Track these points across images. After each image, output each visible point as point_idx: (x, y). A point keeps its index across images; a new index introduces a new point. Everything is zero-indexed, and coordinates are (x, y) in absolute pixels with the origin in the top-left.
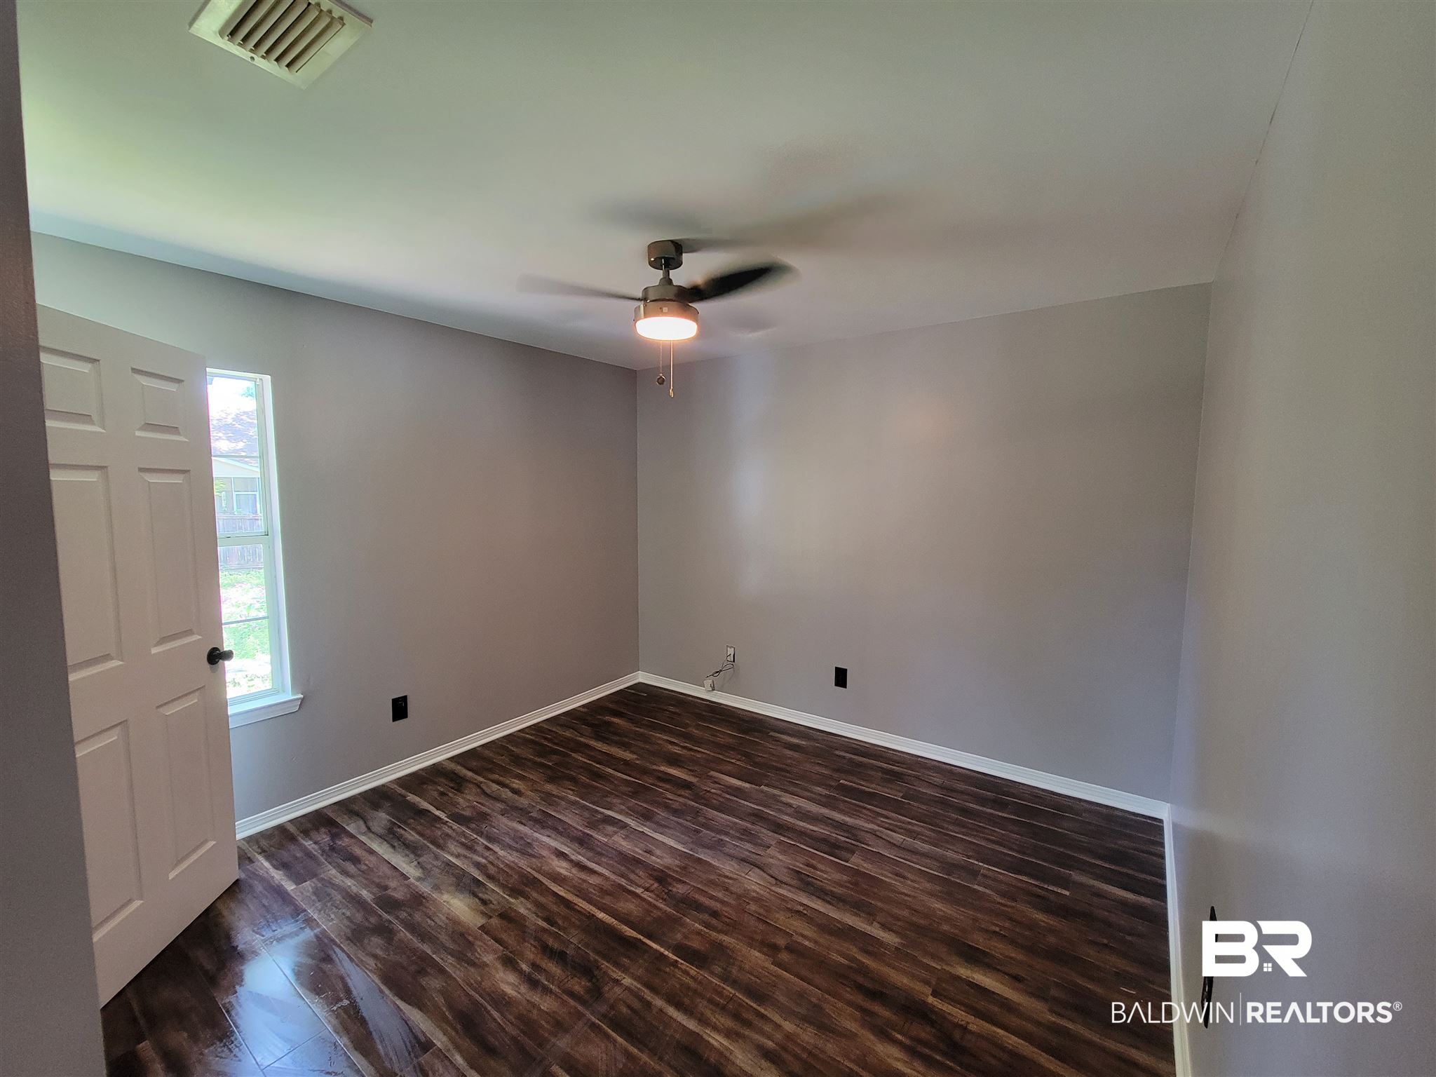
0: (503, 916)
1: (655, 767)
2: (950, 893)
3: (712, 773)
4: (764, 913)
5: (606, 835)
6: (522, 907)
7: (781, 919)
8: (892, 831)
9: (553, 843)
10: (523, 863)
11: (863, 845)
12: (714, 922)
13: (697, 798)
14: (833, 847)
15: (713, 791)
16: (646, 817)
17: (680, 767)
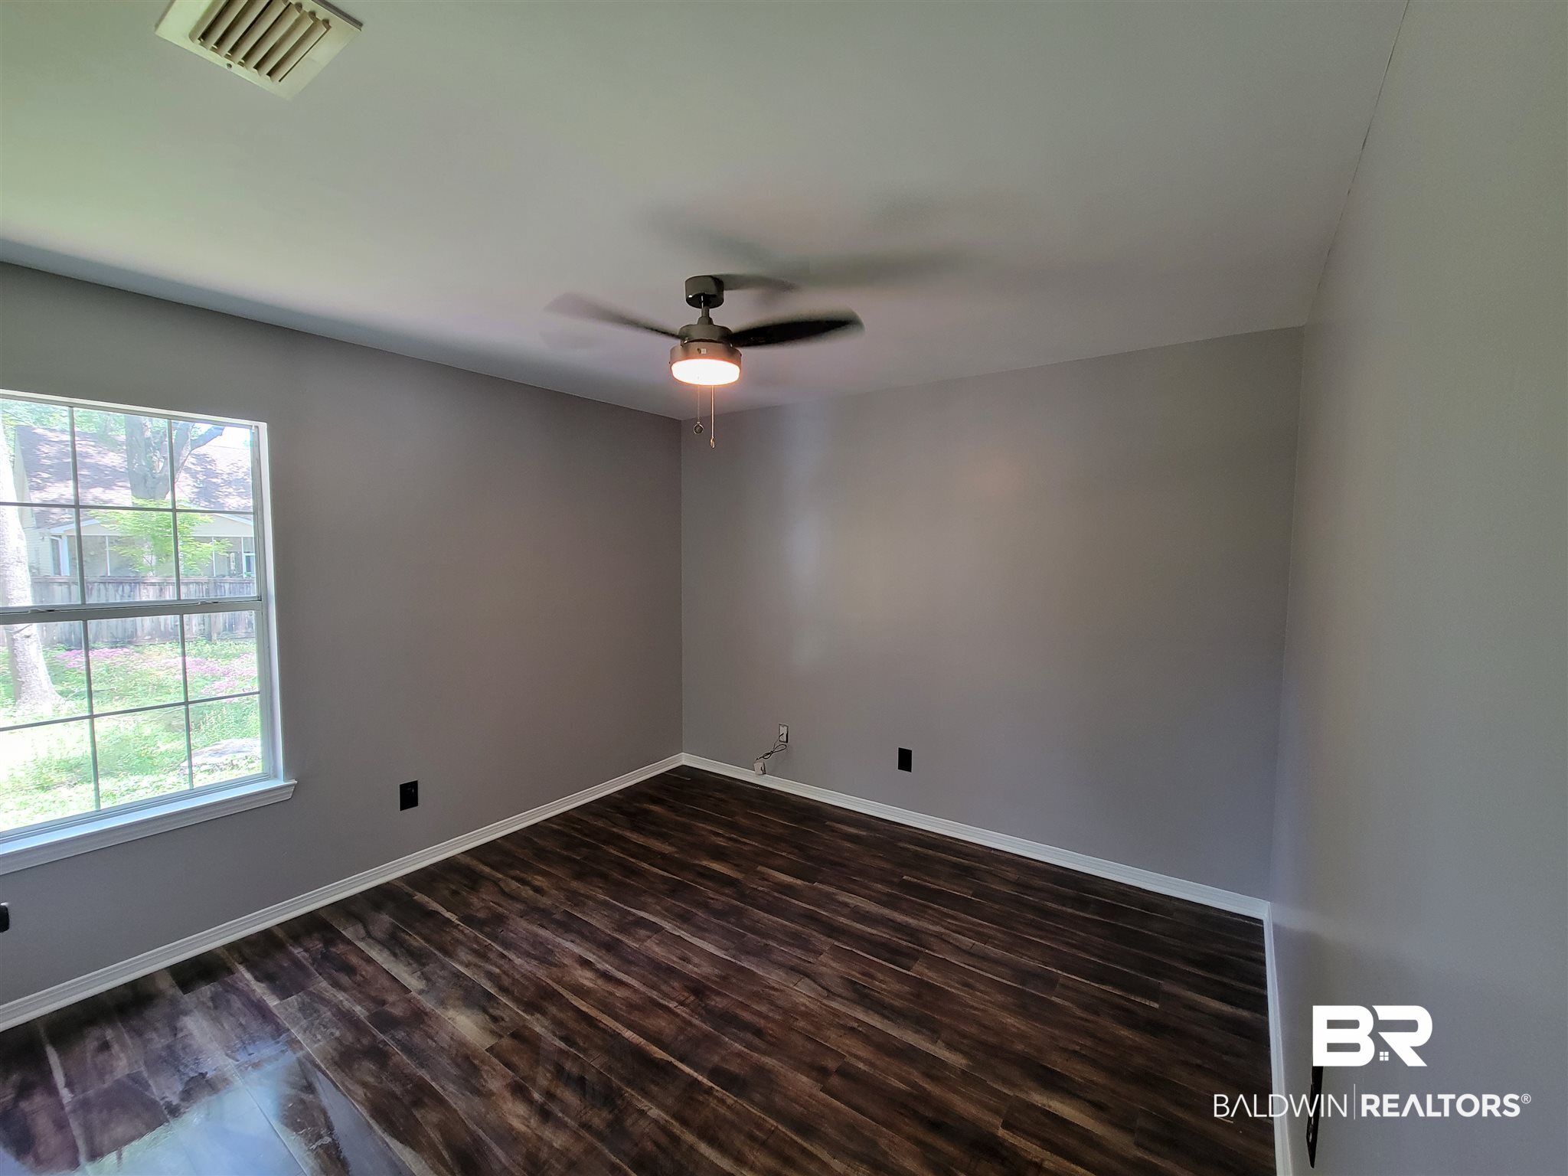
0: (515, 1035)
1: (697, 862)
2: (1024, 1006)
3: (760, 868)
4: (813, 1029)
5: (637, 940)
6: (538, 1026)
7: (834, 1038)
8: (959, 934)
9: (577, 950)
10: (541, 973)
11: (927, 951)
12: (757, 1041)
13: (742, 896)
14: (893, 953)
15: (760, 888)
16: (684, 918)
17: (726, 861)
